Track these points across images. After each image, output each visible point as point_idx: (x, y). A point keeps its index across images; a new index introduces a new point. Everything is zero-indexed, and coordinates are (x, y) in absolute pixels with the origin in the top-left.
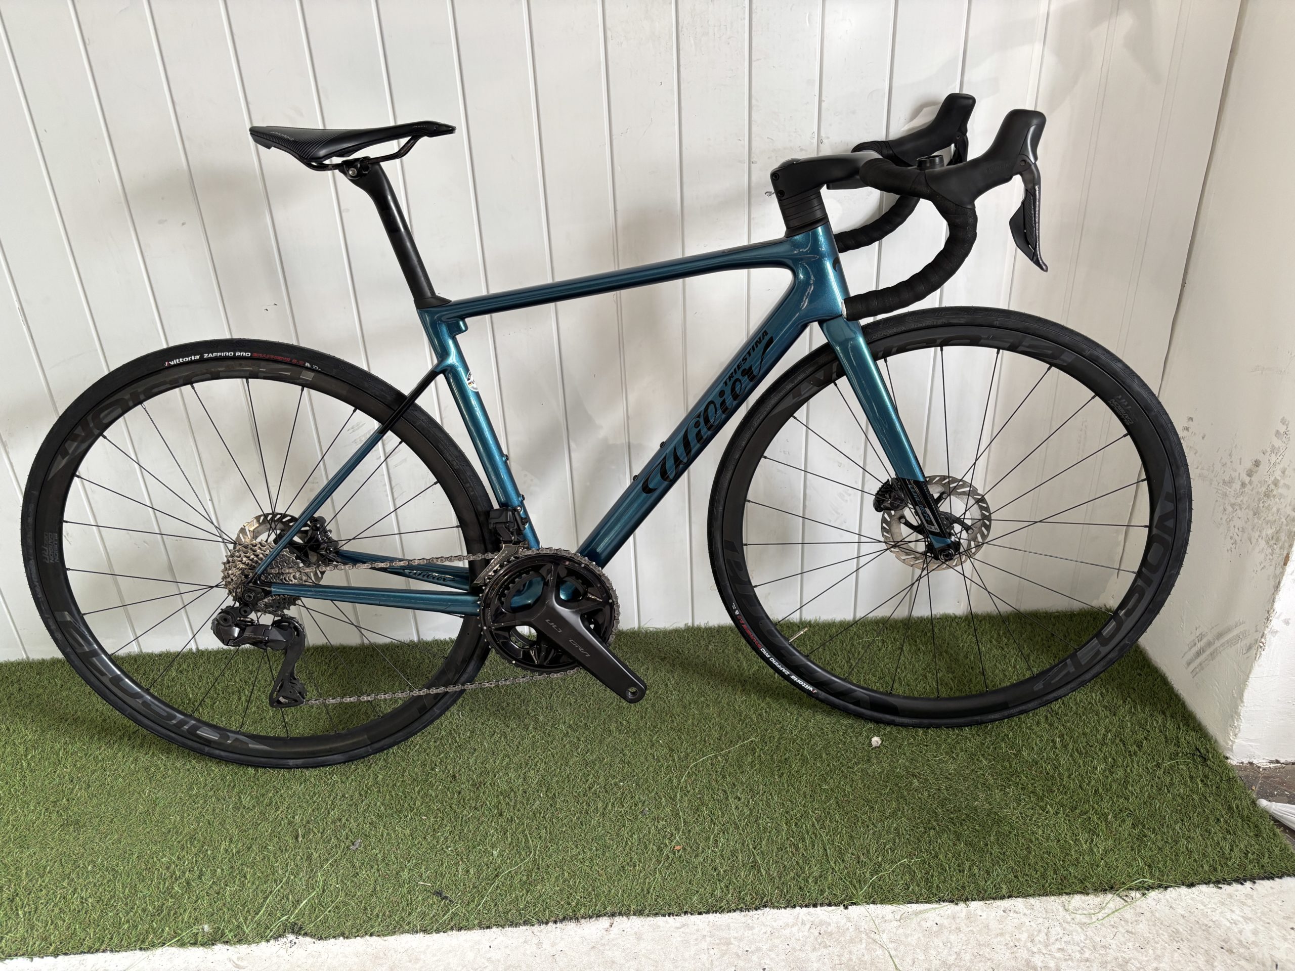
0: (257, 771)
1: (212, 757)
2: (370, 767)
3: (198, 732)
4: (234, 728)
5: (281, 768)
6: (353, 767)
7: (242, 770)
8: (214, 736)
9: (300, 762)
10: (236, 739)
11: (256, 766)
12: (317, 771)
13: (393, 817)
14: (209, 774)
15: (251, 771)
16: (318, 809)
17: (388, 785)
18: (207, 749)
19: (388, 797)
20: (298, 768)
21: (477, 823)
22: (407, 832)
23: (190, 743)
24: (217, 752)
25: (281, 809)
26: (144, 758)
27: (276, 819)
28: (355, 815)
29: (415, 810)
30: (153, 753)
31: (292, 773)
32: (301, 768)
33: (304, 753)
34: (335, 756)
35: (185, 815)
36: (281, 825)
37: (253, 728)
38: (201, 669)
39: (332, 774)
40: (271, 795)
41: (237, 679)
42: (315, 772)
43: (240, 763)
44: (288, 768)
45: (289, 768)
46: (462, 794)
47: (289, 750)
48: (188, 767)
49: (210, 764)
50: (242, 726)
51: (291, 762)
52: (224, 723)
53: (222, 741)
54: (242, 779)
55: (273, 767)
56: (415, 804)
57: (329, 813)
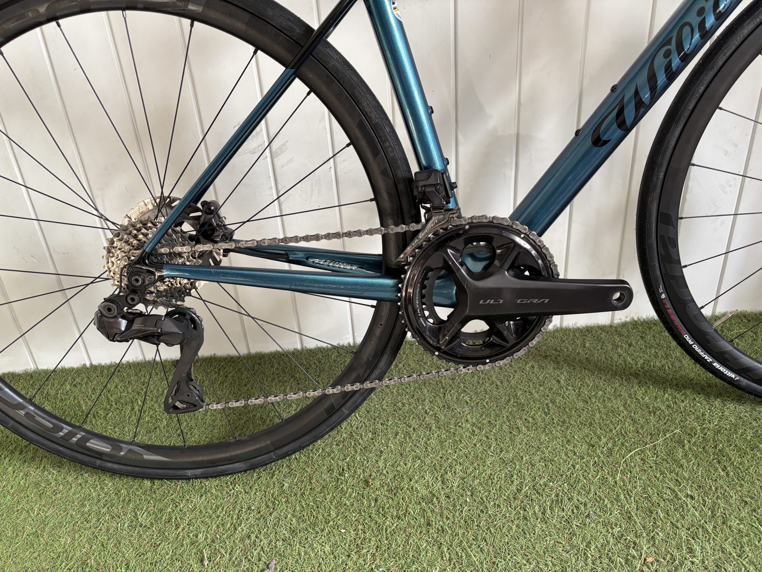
0: (154, 483)
1: (104, 470)
2: (273, 475)
3: (88, 444)
4: (128, 438)
5: (178, 479)
6: (255, 475)
7: (136, 483)
8: (105, 448)
9: (199, 472)
10: (130, 451)
11: (152, 478)
12: (217, 482)
13: (308, 532)
14: (102, 489)
15: (147, 483)
16: (223, 525)
17: (296, 495)
18: (98, 462)
19: (298, 508)
20: (196, 478)
21: (404, 535)
22: (327, 549)
23: (80, 456)
24: (109, 465)
25: (182, 526)
26: (35, 473)
27: (177, 538)
28: (265, 530)
29: (331, 523)
30: (44, 467)
31: (191, 484)
32: (200, 478)
33: (202, 462)
34: (236, 464)
35: (77, 536)
36: (182, 545)
37: (147, 437)
38: (95, 382)
39: (234, 483)
40: (169, 510)
41: (130, 390)
42: (215, 482)
43: (135, 476)
44: (186, 479)
45: (188, 479)
46: (379, 501)
47: (187, 459)
48: (80, 481)
49: (103, 477)
50: (135, 436)
51: (189, 473)
52: (118, 434)
53: (114, 453)
54: (137, 493)
55: (170, 478)
56: (330, 515)
57: (236, 529)
